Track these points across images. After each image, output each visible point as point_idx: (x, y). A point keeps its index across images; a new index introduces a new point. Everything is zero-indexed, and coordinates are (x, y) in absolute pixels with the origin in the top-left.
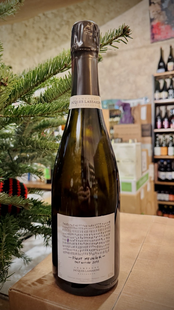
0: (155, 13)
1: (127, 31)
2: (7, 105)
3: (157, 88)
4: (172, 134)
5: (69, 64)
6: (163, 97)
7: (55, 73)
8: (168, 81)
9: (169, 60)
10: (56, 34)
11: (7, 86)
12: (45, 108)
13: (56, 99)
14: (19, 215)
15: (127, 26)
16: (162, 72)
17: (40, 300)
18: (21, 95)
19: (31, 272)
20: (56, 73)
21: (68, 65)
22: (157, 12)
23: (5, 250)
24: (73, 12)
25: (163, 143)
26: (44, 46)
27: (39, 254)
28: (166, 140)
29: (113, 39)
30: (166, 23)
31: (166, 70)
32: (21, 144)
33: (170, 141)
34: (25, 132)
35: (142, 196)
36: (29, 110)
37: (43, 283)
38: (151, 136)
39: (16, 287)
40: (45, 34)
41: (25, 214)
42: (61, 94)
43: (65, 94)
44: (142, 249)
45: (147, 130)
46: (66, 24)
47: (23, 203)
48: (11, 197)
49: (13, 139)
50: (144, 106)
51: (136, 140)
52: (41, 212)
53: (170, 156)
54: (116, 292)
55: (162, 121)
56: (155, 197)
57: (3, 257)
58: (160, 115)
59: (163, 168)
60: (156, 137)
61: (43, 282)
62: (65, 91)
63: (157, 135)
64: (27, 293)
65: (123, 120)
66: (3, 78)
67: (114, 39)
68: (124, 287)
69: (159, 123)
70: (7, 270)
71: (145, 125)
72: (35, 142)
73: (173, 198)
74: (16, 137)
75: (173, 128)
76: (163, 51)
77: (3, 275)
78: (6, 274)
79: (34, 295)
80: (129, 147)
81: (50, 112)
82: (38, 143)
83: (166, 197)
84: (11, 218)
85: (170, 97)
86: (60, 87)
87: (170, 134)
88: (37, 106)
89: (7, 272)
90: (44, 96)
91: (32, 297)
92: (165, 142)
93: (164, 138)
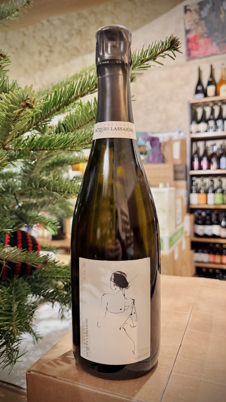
0: (192, 23)
1: (176, 44)
3: (194, 118)
4: (212, 177)
6: (202, 130)
8: (208, 110)
9: (209, 83)
10: (64, 47)
11: (34, 108)
12: (68, 139)
13: (79, 128)
14: (30, 277)
15: (176, 37)
16: (200, 98)
17: (69, 383)
18: (38, 122)
19: (53, 349)
20: (84, 95)
22: (194, 21)
25: (200, 189)
26: (47, 61)
28: (205, 185)
29: (158, 53)
30: (206, 35)
31: (206, 95)
33: (209, 186)
34: (34, 171)
35: (176, 256)
36: (49, 141)
38: (186, 179)
39: (36, 368)
40: (50, 46)
41: (38, 276)
44: (191, 318)
45: (182, 172)
46: (77, 34)
47: (41, 261)
48: (26, 252)
49: (18, 179)
50: (176, 141)
51: (168, 184)
53: (210, 205)
55: (200, 160)
56: (192, 257)
57: (17, 330)
58: (197, 152)
59: (200, 220)
60: (192, 181)
61: (70, 361)
62: (92, 118)
63: (194, 178)
64: (52, 374)
65: (151, 158)
69: (196, 163)
70: (17, 348)
71: (178, 165)
72: (51, 183)
73: (214, 259)
74: (22, 177)
75: (214, 169)
76: (201, 71)
77: (12, 355)
78: (15, 353)
79: (61, 377)
80: (160, 193)
81: (75, 145)
82: (56, 184)
83: (204, 258)
84: (21, 282)
85: (210, 130)
86: (87, 112)
87: (210, 177)
88: (58, 136)
89: (17, 351)
90: (64, 124)
91: (59, 380)
92: (204, 187)
93: (202, 182)
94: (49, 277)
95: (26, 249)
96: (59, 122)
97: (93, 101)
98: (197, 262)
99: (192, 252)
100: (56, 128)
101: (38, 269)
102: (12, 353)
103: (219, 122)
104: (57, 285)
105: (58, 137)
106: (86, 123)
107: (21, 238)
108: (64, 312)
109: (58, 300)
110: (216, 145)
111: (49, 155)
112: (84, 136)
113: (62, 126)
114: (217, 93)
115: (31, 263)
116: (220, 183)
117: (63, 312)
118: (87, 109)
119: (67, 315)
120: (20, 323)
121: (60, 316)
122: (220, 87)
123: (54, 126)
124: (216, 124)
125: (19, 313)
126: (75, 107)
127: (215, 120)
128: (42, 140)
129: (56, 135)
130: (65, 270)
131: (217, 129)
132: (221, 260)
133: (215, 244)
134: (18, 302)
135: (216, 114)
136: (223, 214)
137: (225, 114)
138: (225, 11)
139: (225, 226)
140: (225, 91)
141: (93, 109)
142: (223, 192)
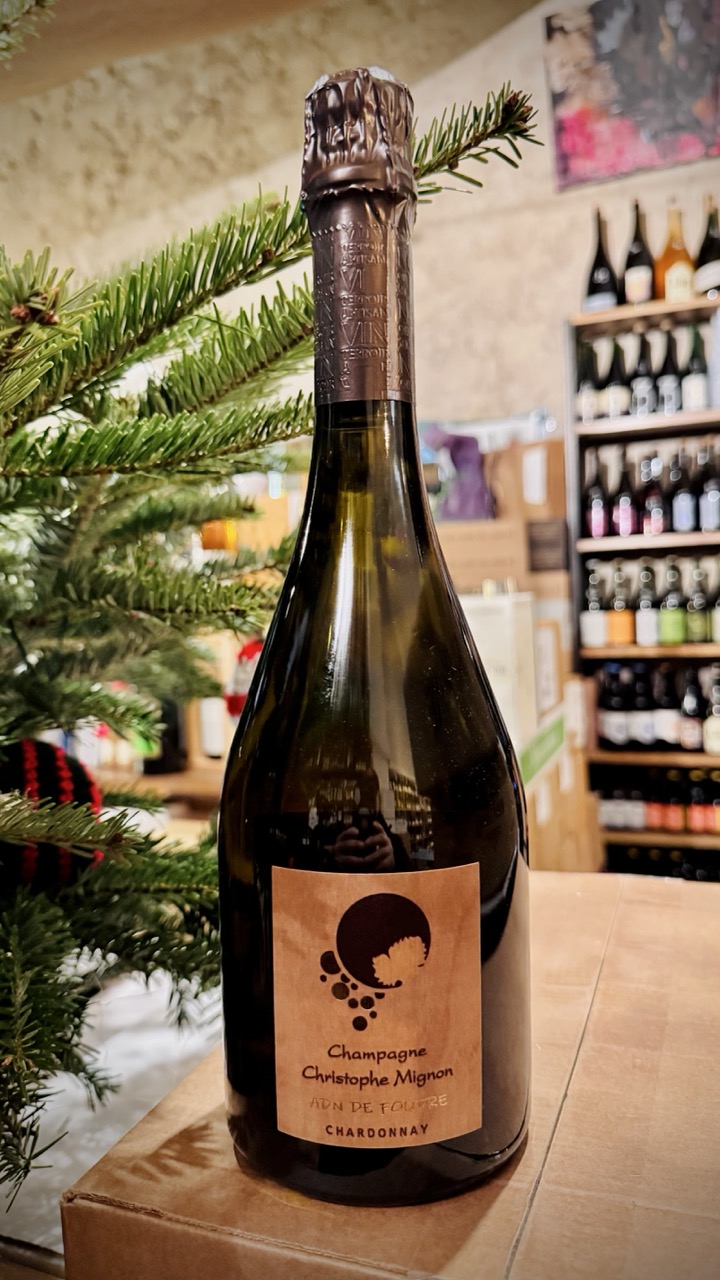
0: (569, 69)
1: (521, 115)
2: (20, 423)
3: (586, 373)
4: (648, 558)
5: (281, 250)
6: (612, 410)
7: (222, 288)
8: (630, 346)
9: (632, 261)
10: (165, 154)
11: (55, 323)
12: (177, 434)
13: (216, 399)
14: (70, 891)
15: (521, 92)
16: (603, 308)
17: (203, 1233)
18: (78, 383)
19: (148, 1122)
20: (227, 288)
21: (278, 253)
22: (577, 65)
23: (32, 1034)
24: (233, 62)
25: (613, 596)
26: (113, 202)
27: (138, 1065)
28: (626, 583)
29: (462, 146)
30: (615, 110)
31: (622, 299)
32: (66, 594)
33: (641, 586)
34: (75, 547)
35: (544, 813)
36: (114, 443)
37: (205, 1162)
38: (567, 567)
39: (94, 1187)
40: (119, 154)
41: (96, 887)
42: (239, 380)
43: (256, 378)
44: (597, 1006)
45: (551, 544)
46: (206, 113)
47: (100, 834)
48: (51, 809)
49: (22, 576)
50: (533, 445)
51: (510, 585)
52: (165, 878)
53: (644, 648)
54: (519, 1181)
55: (610, 504)
56: (593, 813)
57: (27, 1063)
58: (600, 480)
59: (616, 695)
60: (586, 573)
61: (205, 1158)
62: (257, 364)
63: (592, 564)
64: (144, 1205)
65: (454, 504)
66: (42, 291)
67: (469, 147)
68: (548, 1159)
69: (597, 515)
70: (32, 1126)
71: (543, 524)
72: (129, 583)
73: (664, 816)
74: (35, 568)
75: (653, 533)
76: (605, 222)
77: (17, 1147)
78: (27, 1140)
79: (176, 1212)
80: (487, 612)
81: (201, 453)
82: (144, 584)
83: (632, 813)
84: (39, 906)
85: (639, 410)
86: (238, 348)
87: (642, 559)
88: (146, 425)
89: (32, 1133)
90: (166, 387)
91: (168, 1224)
92: (624, 591)
93: (617, 574)
94: (133, 888)
95: (50, 798)
96: (150, 382)
97: (258, 309)
98: (611, 829)
99: (592, 798)
100: (141, 402)
101: (94, 865)
102: (15, 1141)
103: (667, 384)
104: (159, 914)
105: (145, 429)
106: (238, 384)
107: (36, 764)
108: (187, 1000)
109: (161, 963)
110: (659, 454)
111: (120, 493)
112: (231, 421)
113: (158, 394)
114: (656, 292)
115: (69, 844)
116: (674, 576)
117: (182, 1002)
118: (237, 336)
119: (197, 1012)
120: (38, 1042)
121: (175, 1016)
122: (664, 272)
123: (135, 397)
124: (656, 388)
125: (34, 1009)
126: (200, 333)
127: (655, 378)
128: (94, 439)
129: (140, 423)
130: (185, 863)
131: (660, 406)
132: (686, 818)
133: (664, 769)
134: (29, 974)
135: (657, 357)
136: (688, 675)
137: (683, 356)
138: (675, 30)
139: (694, 711)
140: (685, 283)
141: (258, 337)
142: (684, 604)
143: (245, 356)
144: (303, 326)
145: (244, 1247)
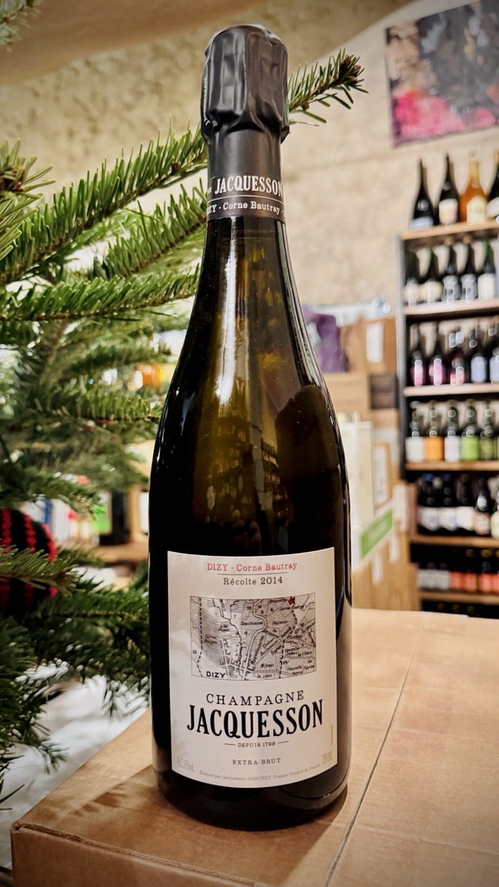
0: (402, 64)
1: (352, 71)
3: (411, 272)
4: (453, 401)
5: (185, 164)
6: (429, 298)
7: (144, 190)
8: (442, 254)
9: (444, 195)
10: (123, 119)
12: (111, 291)
13: (140, 269)
15: (352, 56)
16: (423, 227)
18: (42, 255)
20: (148, 190)
21: (183, 167)
22: (407, 61)
25: (429, 427)
26: (87, 152)
28: (438, 418)
29: (312, 93)
30: (433, 92)
31: (437, 222)
32: (34, 406)
33: (449, 420)
34: (44, 376)
35: (377, 575)
36: (66, 296)
37: (117, 804)
38: (397, 406)
39: (34, 820)
40: (91, 119)
41: (50, 613)
42: (155, 256)
43: (168, 254)
44: (402, 702)
45: (386, 390)
46: (152, 92)
47: (50, 572)
48: (15, 553)
49: (8, 397)
50: (374, 322)
51: (356, 416)
52: (98, 607)
53: (450, 463)
54: (340, 820)
55: (427, 363)
56: (412, 579)
58: (420, 346)
59: (429, 496)
60: (410, 411)
62: (168, 244)
63: (414, 405)
64: (69, 833)
67: (316, 93)
68: (361, 808)
69: (418, 371)
71: (380, 376)
72: (78, 399)
73: (463, 582)
74: (17, 391)
75: (457, 383)
76: (426, 169)
79: (91, 838)
81: (127, 306)
82: (89, 399)
83: (441, 579)
84: (8, 624)
85: (448, 299)
86: (155, 234)
87: (449, 401)
88: (89, 285)
90: (106, 263)
91: (85, 847)
92: (436, 423)
93: (431, 412)
94: (76, 613)
95: (15, 545)
96: (96, 262)
97: (168, 204)
98: (426, 589)
99: (412, 568)
100: (89, 271)
103: (468, 280)
104: (98, 635)
105: (88, 288)
106: (155, 258)
107: (10, 525)
108: (118, 697)
109: (99, 670)
110: (462, 329)
112: (148, 283)
113: (100, 268)
114: (460, 217)
115: (28, 579)
116: (471, 414)
117: (113, 698)
118: (154, 224)
119: (124, 705)
121: (108, 707)
122: (466, 203)
123: (85, 270)
124: (460, 284)
126: (130, 225)
127: (459, 276)
128: (52, 295)
129: (86, 284)
131: (463, 296)
132: (478, 583)
133: (463, 548)
135: (461, 262)
136: (480, 482)
137: (479, 261)
138: (475, 38)
139: (485, 508)
140: (481, 211)
141: (169, 226)
142: (478, 433)
143: (159, 239)
144: (199, 216)
145: (139, 864)
